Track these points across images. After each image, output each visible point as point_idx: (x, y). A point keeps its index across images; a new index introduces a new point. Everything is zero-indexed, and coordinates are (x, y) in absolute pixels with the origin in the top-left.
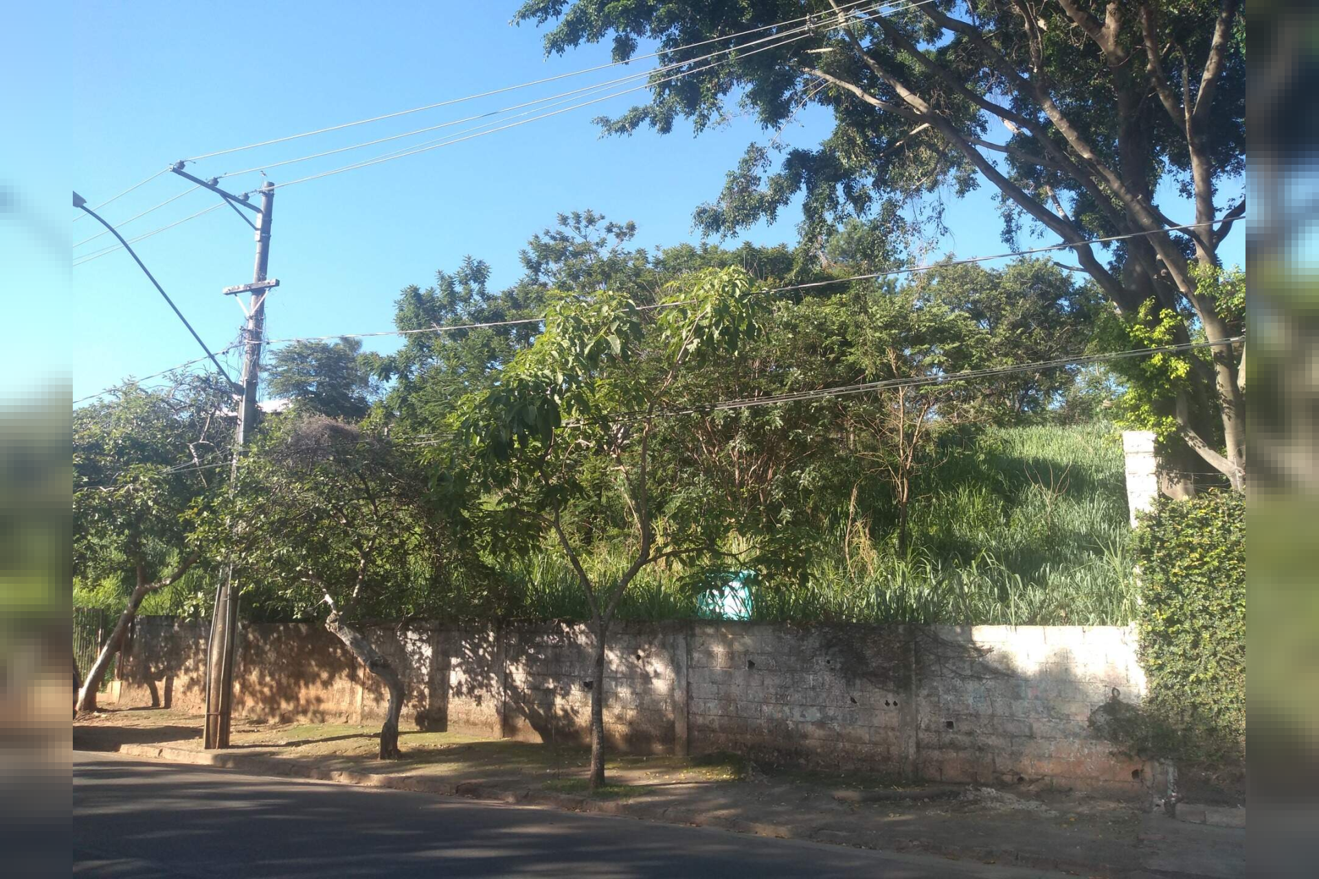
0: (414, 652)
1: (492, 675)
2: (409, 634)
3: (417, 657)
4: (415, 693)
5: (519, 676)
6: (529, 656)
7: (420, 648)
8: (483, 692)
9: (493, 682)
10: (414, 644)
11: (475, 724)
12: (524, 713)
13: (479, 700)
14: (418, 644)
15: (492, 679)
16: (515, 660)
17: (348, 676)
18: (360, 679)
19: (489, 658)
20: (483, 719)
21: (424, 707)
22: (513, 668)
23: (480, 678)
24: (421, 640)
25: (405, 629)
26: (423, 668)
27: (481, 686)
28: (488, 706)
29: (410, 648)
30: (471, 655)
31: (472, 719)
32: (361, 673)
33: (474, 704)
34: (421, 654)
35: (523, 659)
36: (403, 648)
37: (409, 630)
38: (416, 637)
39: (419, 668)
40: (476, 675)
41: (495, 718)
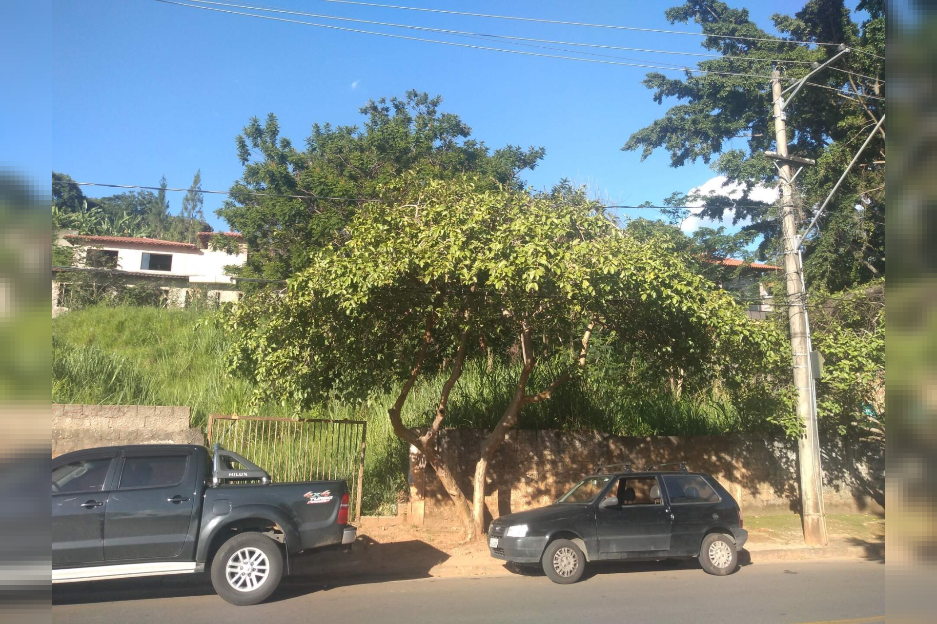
0: (781, 457)
1: (845, 470)
2: (776, 444)
3: (784, 460)
4: (787, 487)
5: (863, 469)
6: (868, 457)
7: (786, 454)
8: (839, 482)
9: (846, 475)
10: (781, 451)
11: (836, 506)
12: (870, 494)
13: (837, 488)
14: (784, 451)
15: (845, 472)
16: (859, 460)
17: (725, 476)
18: (737, 478)
19: (840, 458)
20: (842, 501)
21: (796, 496)
22: (858, 465)
23: (836, 473)
24: (786, 448)
25: (771, 441)
26: (791, 468)
27: (837, 478)
28: (845, 492)
29: (777, 454)
30: (827, 457)
31: (834, 503)
32: (737, 474)
33: (834, 492)
34: (788, 458)
35: (865, 459)
36: (771, 455)
37: (775, 440)
38: (781, 445)
39: (787, 469)
40: (833, 470)
41: (851, 500)
